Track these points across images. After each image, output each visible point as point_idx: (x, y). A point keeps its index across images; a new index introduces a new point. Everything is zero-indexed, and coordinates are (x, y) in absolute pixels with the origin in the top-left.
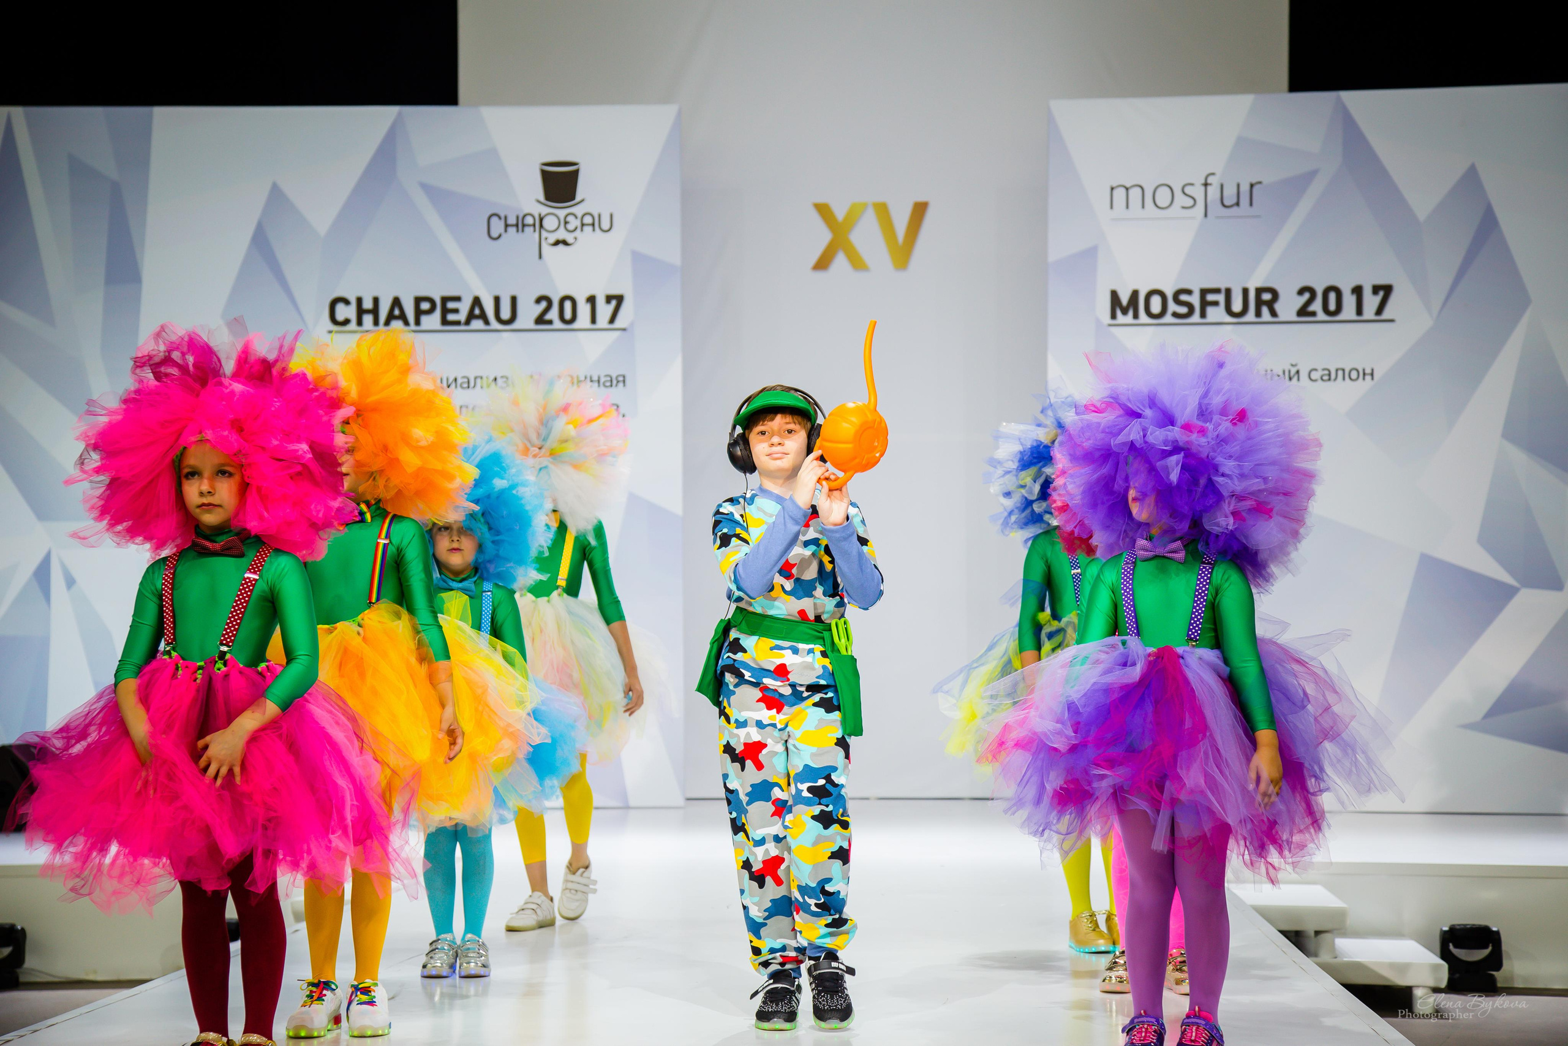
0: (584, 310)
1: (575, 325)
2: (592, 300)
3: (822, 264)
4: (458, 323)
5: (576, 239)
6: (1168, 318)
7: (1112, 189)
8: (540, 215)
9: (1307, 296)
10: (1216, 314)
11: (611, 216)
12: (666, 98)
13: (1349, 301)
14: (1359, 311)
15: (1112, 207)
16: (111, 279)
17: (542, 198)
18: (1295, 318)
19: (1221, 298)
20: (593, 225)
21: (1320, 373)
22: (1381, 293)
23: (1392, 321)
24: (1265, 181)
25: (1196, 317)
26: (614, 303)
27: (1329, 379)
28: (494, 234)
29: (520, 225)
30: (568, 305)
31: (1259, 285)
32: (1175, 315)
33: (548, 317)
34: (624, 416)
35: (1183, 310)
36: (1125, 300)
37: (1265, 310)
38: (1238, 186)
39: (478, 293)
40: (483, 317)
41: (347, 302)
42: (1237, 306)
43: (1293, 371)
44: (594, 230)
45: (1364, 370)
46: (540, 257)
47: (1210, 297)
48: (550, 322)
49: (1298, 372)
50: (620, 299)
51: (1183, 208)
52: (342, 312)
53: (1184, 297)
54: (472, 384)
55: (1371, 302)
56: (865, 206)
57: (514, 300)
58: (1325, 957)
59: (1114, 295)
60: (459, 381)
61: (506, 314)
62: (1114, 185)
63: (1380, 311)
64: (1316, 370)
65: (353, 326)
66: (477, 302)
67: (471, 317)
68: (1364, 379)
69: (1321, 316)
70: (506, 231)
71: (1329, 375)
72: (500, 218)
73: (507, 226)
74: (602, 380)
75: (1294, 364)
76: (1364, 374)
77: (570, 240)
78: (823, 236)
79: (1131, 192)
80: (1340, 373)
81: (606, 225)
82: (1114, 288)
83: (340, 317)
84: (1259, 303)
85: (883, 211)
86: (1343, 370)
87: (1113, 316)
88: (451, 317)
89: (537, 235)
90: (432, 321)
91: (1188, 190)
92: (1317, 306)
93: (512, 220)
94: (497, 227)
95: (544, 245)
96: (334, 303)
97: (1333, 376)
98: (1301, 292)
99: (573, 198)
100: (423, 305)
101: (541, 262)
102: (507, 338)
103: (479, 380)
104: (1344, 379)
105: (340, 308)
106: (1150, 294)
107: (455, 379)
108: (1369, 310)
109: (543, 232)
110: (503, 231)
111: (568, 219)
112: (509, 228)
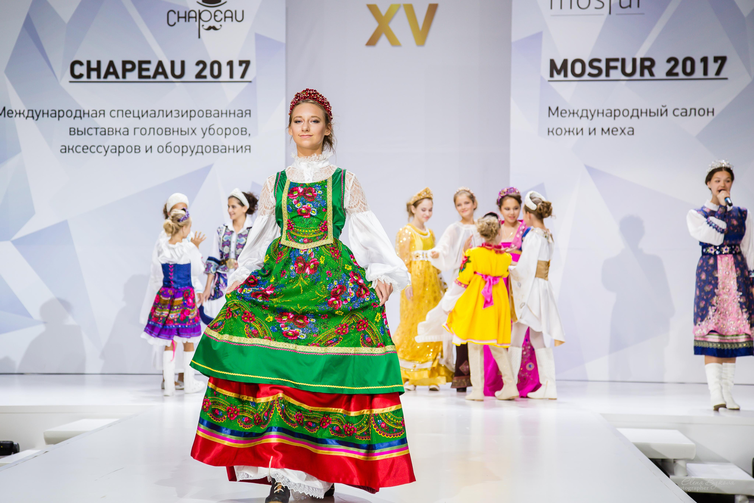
0: (226, 69)
1: (220, 79)
2: (230, 63)
3: (372, 42)
4: (148, 77)
5: (221, 26)
6: (586, 77)
8: (199, 11)
9: (673, 63)
10: (616, 74)
11: (243, 11)
13: (699, 67)
14: (705, 73)
15: (551, 8)
17: (201, 1)
18: (665, 77)
19: (619, 64)
20: (232, 17)
21: (680, 111)
22: (719, 62)
23: (726, 79)
25: (603, 76)
26: (244, 65)
27: (686, 115)
28: (171, 23)
29: (187, 17)
30: (216, 66)
31: (643, 56)
32: (590, 75)
33: (204, 74)
34: (249, 135)
35: (595, 72)
36: (559, 66)
37: (646, 72)
39: (160, 59)
40: (164, 73)
41: (81, 64)
42: (629, 70)
43: (664, 109)
44: (232, 21)
45: (708, 109)
46: (199, 37)
47: (612, 64)
48: (205, 77)
49: (666, 110)
50: (248, 63)
51: (596, 8)
52: (78, 70)
53: (596, 64)
54: (157, 114)
55: (713, 67)
56: (399, 7)
57: (183, 63)
58: (679, 475)
59: (552, 62)
60: (149, 113)
61: (178, 72)
63: (718, 73)
64: (678, 109)
65: (85, 78)
66: (160, 64)
67: (156, 73)
68: (708, 115)
69: (681, 76)
70: (178, 21)
71: (686, 112)
72: (175, 13)
73: (179, 17)
74: (237, 113)
75: (664, 105)
76: (708, 112)
77: (217, 26)
78: (373, 25)
80: (693, 111)
81: (239, 18)
82: (552, 58)
83: (77, 73)
84: (643, 67)
85: (410, 10)
86: (695, 109)
87: (552, 75)
88: (144, 73)
89: (197, 23)
90: (133, 76)
92: (679, 69)
93: (182, 14)
94: (173, 18)
95: (202, 29)
96: (73, 64)
97: (688, 113)
98: (669, 61)
99: (220, 1)
100: (128, 66)
101: (199, 40)
102: (179, 87)
103: (161, 112)
104: (695, 115)
105: (77, 67)
106: (574, 62)
107: (147, 112)
108: (712, 72)
109: (201, 21)
110: (176, 20)
111: (216, 14)
112: (180, 19)
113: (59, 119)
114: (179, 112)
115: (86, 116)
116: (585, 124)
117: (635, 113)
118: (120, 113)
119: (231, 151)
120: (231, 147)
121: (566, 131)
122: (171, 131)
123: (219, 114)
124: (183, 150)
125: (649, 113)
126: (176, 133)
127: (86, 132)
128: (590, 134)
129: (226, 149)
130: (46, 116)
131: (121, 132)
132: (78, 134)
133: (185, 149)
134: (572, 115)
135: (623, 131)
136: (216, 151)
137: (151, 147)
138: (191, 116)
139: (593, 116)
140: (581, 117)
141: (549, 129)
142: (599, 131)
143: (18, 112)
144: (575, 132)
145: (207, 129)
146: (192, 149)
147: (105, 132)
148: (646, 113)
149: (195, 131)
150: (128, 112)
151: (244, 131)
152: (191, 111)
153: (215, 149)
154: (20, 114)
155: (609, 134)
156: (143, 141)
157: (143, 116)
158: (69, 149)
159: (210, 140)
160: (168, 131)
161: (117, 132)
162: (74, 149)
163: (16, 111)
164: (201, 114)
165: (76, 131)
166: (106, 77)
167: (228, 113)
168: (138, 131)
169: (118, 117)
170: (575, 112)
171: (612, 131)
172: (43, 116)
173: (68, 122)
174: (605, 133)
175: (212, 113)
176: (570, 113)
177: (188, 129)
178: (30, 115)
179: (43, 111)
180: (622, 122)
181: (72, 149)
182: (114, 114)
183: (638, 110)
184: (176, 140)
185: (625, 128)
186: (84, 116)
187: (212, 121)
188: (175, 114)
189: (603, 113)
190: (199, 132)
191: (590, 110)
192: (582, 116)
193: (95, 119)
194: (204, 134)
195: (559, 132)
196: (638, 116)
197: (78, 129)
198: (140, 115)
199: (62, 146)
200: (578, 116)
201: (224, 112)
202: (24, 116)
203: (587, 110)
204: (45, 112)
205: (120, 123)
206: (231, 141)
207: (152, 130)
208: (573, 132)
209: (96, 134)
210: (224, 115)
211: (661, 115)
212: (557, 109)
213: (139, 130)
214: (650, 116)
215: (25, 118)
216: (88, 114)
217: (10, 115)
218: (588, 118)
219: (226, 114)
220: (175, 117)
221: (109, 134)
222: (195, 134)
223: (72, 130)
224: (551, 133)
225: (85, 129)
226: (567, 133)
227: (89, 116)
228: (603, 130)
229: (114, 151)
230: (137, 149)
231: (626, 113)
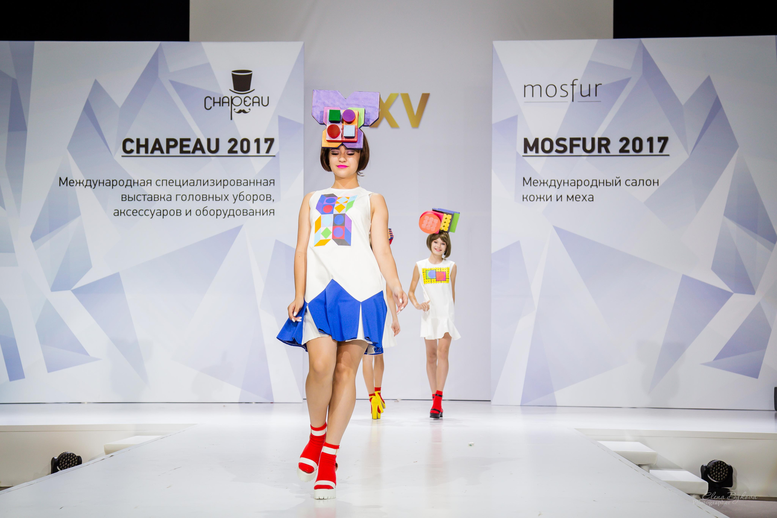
0: (253, 146)
1: (249, 154)
2: (257, 141)
3: (375, 124)
4: (189, 152)
5: (250, 109)
6: (553, 153)
7: (525, 87)
8: (231, 97)
9: (624, 142)
10: (578, 151)
11: (268, 97)
12: (296, 39)
13: (646, 145)
14: (651, 150)
15: (525, 97)
16: (11, 128)
17: (233, 89)
18: (618, 153)
19: (580, 143)
20: (259, 102)
21: (631, 182)
22: (663, 141)
23: (668, 155)
24: (603, 84)
25: (568, 153)
26: (269, 142)
27: (636, 185)
28: (208, 107)
29: (221, 102)
30: (245, 143)
31: (600, 136)
32: (557, 151)
33: (235, 149)
34: (273, 200)
35: (561, 149)
36: (531, 144)
37: (603, 149)
38: (590, 85)
39: (199, 138)
40: (202, 149)
41: (132, 141)
42: (589, 147)
43: (618, 180)
44: (259, 106)
45: (654, 180)
46: (231, 119)
47: (575, 142)
48: (236, 152)
49: (620, 181)
50: (272, 140)
51: (561, 96)
52: (129, 146)
53: (561, 142)
54: (195, 184)
55: (657, 146)
56: (397, 95)
57: (217, 140)
59: (526, 141)
60: (189, 182)
61: (213, 148)
62: (526, 85)
63: (661, 151)
64: (629, 180)
65: (134, 153)
66: (198, 141)
67: (195, 149)
68: (654, 185)
69: (632, 152)
70: (214, 106)
71: (636, 183)
72: (211, 99)
73: (214, 103)
74: (263, 182)
75: (618, 177)
76: (654, 183)
77: (247, 110)
79: (534, 88)
80: (641, 182)
81: (265, 103)
82: (526, 136)
83: (128, 149)
84: (600, 146)
85: (406, 98)
86: (643, 180)
87: (525, 152)
88: (185, 149)
89: (230, 107)
90: (176, 151)
91: (563, 87)
92: (629, 147)
93: (217, 100)
94: (209, 103)
95: (233, 112)
96: (125, 142)
97: (638, 184)
98: (621, 140)
99: (249, 89)
100: (171, 143)
101: (231, 121)
102: (214, 160)
103: (199, 182)
104: (643, 185)
105: (128, 144)
106: (544, 140)
107: (187, 181)
108: (656, 150)
109: (233, 105)
110: (212, 105)
111: (246, 100)
112: (215, 104)
113: (113, 188)
114: (214, 181)
115: (136, 184)
116: (553, 192)
117: (594, 184)
118: (164, 182)
119: (258, 214)
120: (258, 211)
121: (538, 198)
122: (208, 198)
123: (248, 183)
124: (217, 213)
125: (606, 183)
126: (211, 199)
127: (135, 198)
128: (557, 200)
129: (253, 213)
130: (101, 185)
131: (165, 198)
132: (129, 200)
133: (219, 213)
134: (542, 184)
135: (584, 198)
136: (245, 214)
137: (190, 211)
138: (224, 185)
139: (559, 185)
140: (549, 186)
141: (523, 196)
142: (564, 198)
143: (78, 182)
144: (545, 198)
145: (237, 195)
146: (225, 213)
147: (152, 198)
148: (604, 183)
149: (227, 198)
150: (172, 182)
151: (268, 198)
152: (224, 181)
153: (245, 213)
154: (80, 183)
155: (573, 201)
156: (184, 206)
157: (183, 185)
158: (121, 213)
159: (240, 205)
160: (205, 198)
161: (161, 198)
162: (125, 213)
163: (76, 181)
164: (232, 183)
165: (127, 198)
166: (152, 152)
167: (255, 183)
168: (179, 198)
169: (162, 185)
170: (545, 182)
171: (576, 198)
172: (99, 185)
173: (120, 190)
174: (570, 200)
175: (242, 183)
176: (541, 183)
177: (222, 195)
178: (89, 184)
179: (99, 181)
180: (583, 191)
181: (124, 213)
182: (159, 183)
183: (596, 180)
184: (212, 205)
185: (586, 196)
186: (134, 185)
187: (242, 188)
188: (210, 183)
189: (568, 183)
190: (231, 198)
191: (557, 180)
192: (551, 185)
193: (144, 186)
194: (235, 200)
195: (532, 198)
196: (596, 185)
197: (129, 195)
198: (181, 184)
199: (115, 210)
200: (548, 186)
201: (252, 181)
202: (83, 186)
203: (555, 180)
204: (101, 181)
205: (164, 191)
206: (258, 205)
207: (191, 197)
208: (543, 198)
209: (144, 200)
210: (252, 184)
211: (616, 185)
212: (530, 179)
213: (181, 196)
214: (607, 185)
215: (84, 187)
216: (138, 183)
217: (71, 184)
218: (555, 187)
219: (254, 183)
220: (211, 185)
221: (154, 200)
222: (228, 200)
223: (124, 196)
224: (525, 200)
225: (135, 195)
226: (539, 199)
227: (138, 185)
228: (568, 197)
229: (159, 214)
230: (178, 213)
231: (587, 183)
